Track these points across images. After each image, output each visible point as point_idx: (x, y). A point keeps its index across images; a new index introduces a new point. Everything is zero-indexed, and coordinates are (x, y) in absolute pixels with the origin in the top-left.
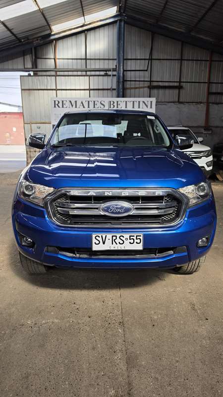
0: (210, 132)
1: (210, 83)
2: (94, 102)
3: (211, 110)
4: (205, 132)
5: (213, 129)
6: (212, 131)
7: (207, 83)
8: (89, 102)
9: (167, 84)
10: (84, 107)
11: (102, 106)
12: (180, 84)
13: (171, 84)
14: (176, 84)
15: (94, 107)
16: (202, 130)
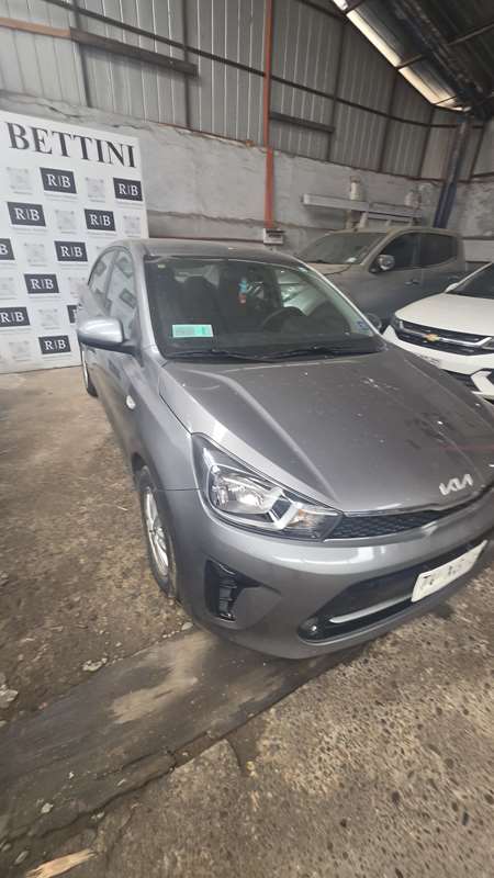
0: (280, 241)
1: (273, 78)
3: (278, 172)
4: (270, 241)
5: (288, 232)
6: (285, 238)
7: (263, 75)
9: (141, 43)
12: (186, 56)
13: (156, 47)
14: (172, 52)
16: (264, 235)
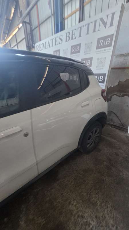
2: (56, 38)
8: (52, 40)
10: (50, 47)
11: (61, 42)
15: (56, 45)
